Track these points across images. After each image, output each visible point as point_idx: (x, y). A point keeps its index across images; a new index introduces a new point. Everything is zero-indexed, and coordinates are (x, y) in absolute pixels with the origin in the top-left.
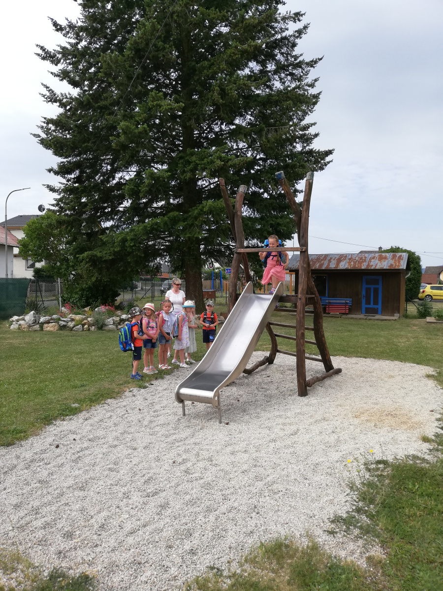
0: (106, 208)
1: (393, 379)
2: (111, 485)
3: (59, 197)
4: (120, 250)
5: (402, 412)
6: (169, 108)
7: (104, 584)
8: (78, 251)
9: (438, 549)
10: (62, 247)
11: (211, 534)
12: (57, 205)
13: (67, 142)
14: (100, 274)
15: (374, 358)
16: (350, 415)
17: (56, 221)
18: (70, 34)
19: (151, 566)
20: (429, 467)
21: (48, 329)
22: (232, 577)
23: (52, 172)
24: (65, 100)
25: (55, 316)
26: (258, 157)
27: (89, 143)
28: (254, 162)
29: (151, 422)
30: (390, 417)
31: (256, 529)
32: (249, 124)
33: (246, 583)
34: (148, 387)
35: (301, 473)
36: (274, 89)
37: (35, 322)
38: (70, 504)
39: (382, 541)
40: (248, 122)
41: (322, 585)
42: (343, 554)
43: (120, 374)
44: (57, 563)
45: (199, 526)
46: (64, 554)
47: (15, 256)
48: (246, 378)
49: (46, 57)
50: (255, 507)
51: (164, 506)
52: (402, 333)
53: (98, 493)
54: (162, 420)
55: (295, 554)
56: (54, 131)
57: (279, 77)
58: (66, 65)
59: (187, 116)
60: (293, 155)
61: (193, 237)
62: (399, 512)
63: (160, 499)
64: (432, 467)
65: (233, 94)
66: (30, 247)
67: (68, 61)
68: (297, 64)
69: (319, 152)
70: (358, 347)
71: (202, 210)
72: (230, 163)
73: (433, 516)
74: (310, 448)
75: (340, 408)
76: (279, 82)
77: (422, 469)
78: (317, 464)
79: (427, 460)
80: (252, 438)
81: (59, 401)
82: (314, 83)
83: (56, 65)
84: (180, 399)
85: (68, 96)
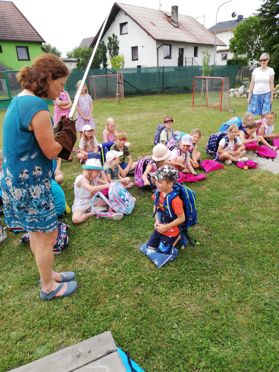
10: (257, 42)
37: (244, 92)
47: (218, 52)
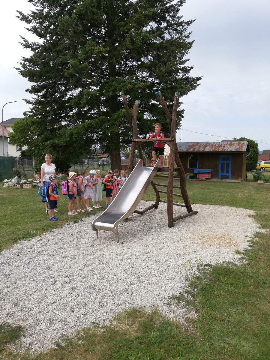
0: (62, 114)
1: (228, 217)
2: (46, 277)
3: (32, 107)
4: (69, 140)
5: (228, 237)
6: (99, 51)
7: (30, 331)
8: (44, 140)
9: (229, 314)
10: (36, 137)
11: (98, 304)
12: (32, 112)
13: (37, 73)
14: (58, 154)
15: (220, 205)
16: (197, 238)
17: (31, 121)
18: (37, 4)
19: (59, 321)
20: (236, 268)
21: (26, 187)
22: (105, 328)
23: (28, 91)
24: (34, 47)
25: (29, 180)
26: (156, 82)
27: (50, 73)
28: (153, 84)
29: (77, 242)
30: (220, 239)
31: (124, 302)
32: (150, 61)
33: (111, 331)
34: (79, 222)
35: (158, 271)
36: (165, 39)
37: (18, 183)
38: (19, 287)
39: (197, 309)
40: (150, 60)
41: (156, 333)
42: (172, 316)
43: (64, 214)
44: (5, 319)
45: (92, 300)
46: (11, 315)
47: (9, 143)
48: (140, 217)
49: (23, 19)
50: (127, 290)
51: (73, 289)
52: (241, 190)
53: (37, 281)
54: (84, 240)
55: (144, 316)
56: (28, 66)
57: (168, 32)
58: (35, 24)
59: (111, 56)
60: (176, 81)
61: (114, 131)
62: (211, 293)
63: (72, 285)
64: (238, 268)
65: (139, 42)
66: (16, 138)
67: (36, 21)
68: (180, 23)
69: (192, 78)
70: (212, 199)
71: (119, 115)
72: (136, 86)
73: (231, 295)
74: (167, 257)
75: (191, 234)
76: (168, 35)
77: (232, 269)
78: (169, 266)
79: (236, 264)
80: (135, 251)
81: (24, 230)
82: (189, 35)
83: (29, 24)
84: (95, 228)
85: (37, 44)
